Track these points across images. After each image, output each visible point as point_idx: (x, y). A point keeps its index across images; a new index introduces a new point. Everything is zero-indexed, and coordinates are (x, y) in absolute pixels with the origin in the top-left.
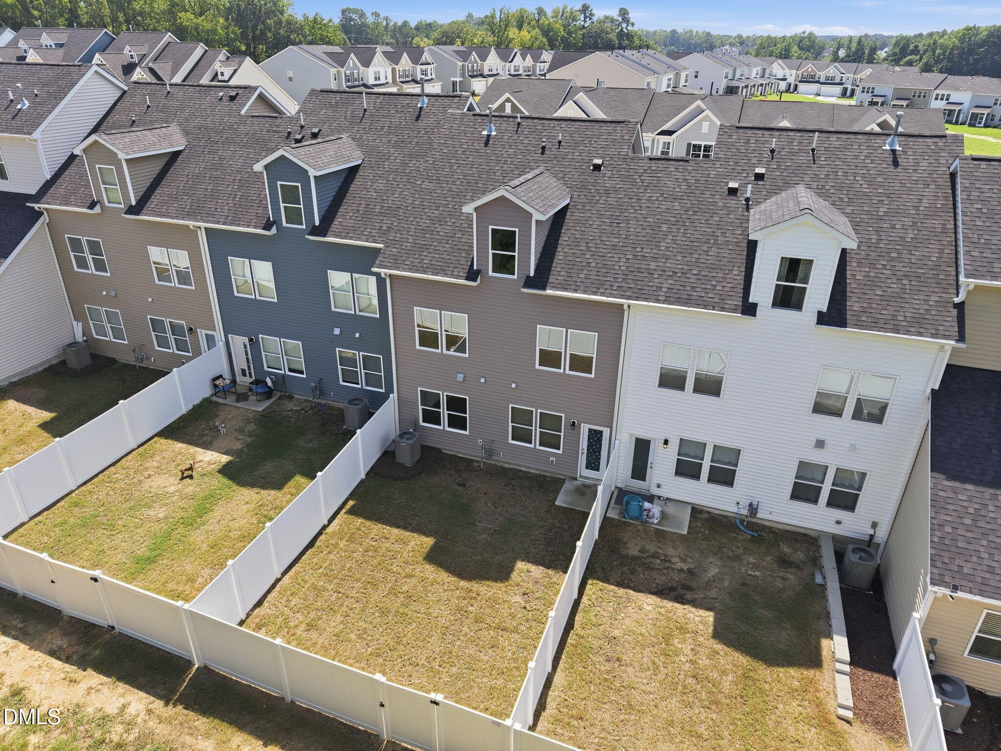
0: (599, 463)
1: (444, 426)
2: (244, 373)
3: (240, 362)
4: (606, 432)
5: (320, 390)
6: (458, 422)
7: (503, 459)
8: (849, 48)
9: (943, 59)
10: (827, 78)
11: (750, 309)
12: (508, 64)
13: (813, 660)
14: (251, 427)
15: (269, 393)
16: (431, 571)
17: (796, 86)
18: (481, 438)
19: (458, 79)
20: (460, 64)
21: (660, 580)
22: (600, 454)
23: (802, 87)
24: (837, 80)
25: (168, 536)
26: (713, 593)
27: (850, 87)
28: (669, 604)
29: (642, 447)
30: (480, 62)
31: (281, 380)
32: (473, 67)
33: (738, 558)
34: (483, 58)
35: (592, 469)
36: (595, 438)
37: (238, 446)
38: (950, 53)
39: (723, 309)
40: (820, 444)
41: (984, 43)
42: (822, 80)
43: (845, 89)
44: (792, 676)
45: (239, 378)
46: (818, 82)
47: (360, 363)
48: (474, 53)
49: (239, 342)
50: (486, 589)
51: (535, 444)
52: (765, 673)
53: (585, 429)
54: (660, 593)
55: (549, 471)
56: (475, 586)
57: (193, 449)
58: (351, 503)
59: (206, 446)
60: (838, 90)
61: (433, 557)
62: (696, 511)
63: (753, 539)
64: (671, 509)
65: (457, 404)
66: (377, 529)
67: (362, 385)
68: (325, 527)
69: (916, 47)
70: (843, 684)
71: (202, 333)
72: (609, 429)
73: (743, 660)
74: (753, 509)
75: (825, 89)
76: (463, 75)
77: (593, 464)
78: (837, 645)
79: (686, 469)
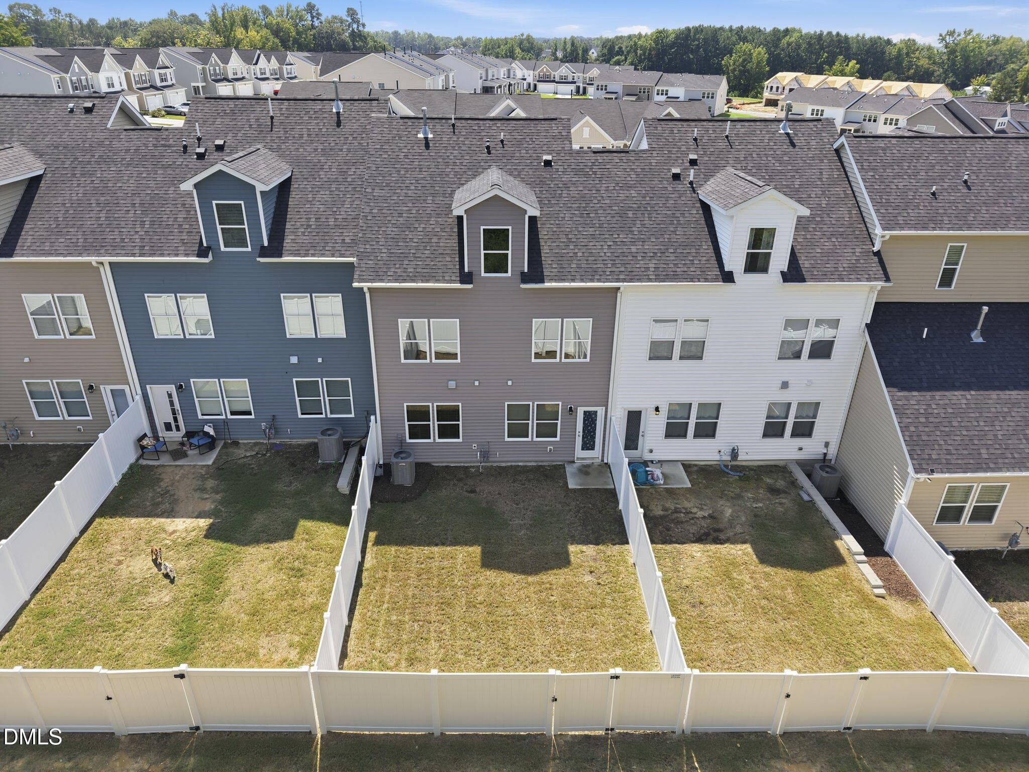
0: (594, 442)
1: (435, 437)
2: (168, 427)
3: (163, 415)
4: (601, 411)
5: (275, 428)
6: (449, 432)
7: (501, 458)
8: (565, 49)
9: (645, 59)
10: (561, 77)
11: (728, 277)
12: (253, 67)
13: (837, 560)
14: (211, 484)
15: (211, 443)
16: (492, 575)
17: (535, 86)
18: (475, 443)
19: (200, 85)
20: (200, 67)
21: (693, 529)
22: (595, 434)
23: (541, 86)
24: (570, 79)
25: (189, 618)
26: (739, 529)
27: (581, 86)
28: (713, 547)
29: (634, 418)
30: (222, 65)
31: (222, 426)
32: (215, 70)
33: (739, 497)
34: (226, 60)
35: (588, 449)
36: (590, 419)
37: (209, 506)
38: (649, 54)
39: (706, 280)
40: (785, 385)
41: (673, 44)
42: (557, 79)
43: (578, 87)
44: (829, 575)
45: (162, 433)
46: (554, 81)
47: (323, 388)
48: (214, 55)
49: (159, 393)
50: (556, 577)
51: (532, 436)
53: (580, 412)
54: (700, 539)
55: (546, 460)
57: (156, 522)
58: (372, 535)
59: (171, 513)
60: (572, 88)
62: (687, 467)
63: (741, 479)
64: (667, 469)
65: (448, 414)
66: (417, 552)
67: (327, 413)
68: (361, 564)
69: (620, 48)
70: (866, 569)
71: (106, 391)
72: (604, 408)
73: (791, 574)
74: (735, 453)
75: (561, 87)
76: (205, 79)
77: (588, 444)
78: (848, 543)
79: (675, 430)
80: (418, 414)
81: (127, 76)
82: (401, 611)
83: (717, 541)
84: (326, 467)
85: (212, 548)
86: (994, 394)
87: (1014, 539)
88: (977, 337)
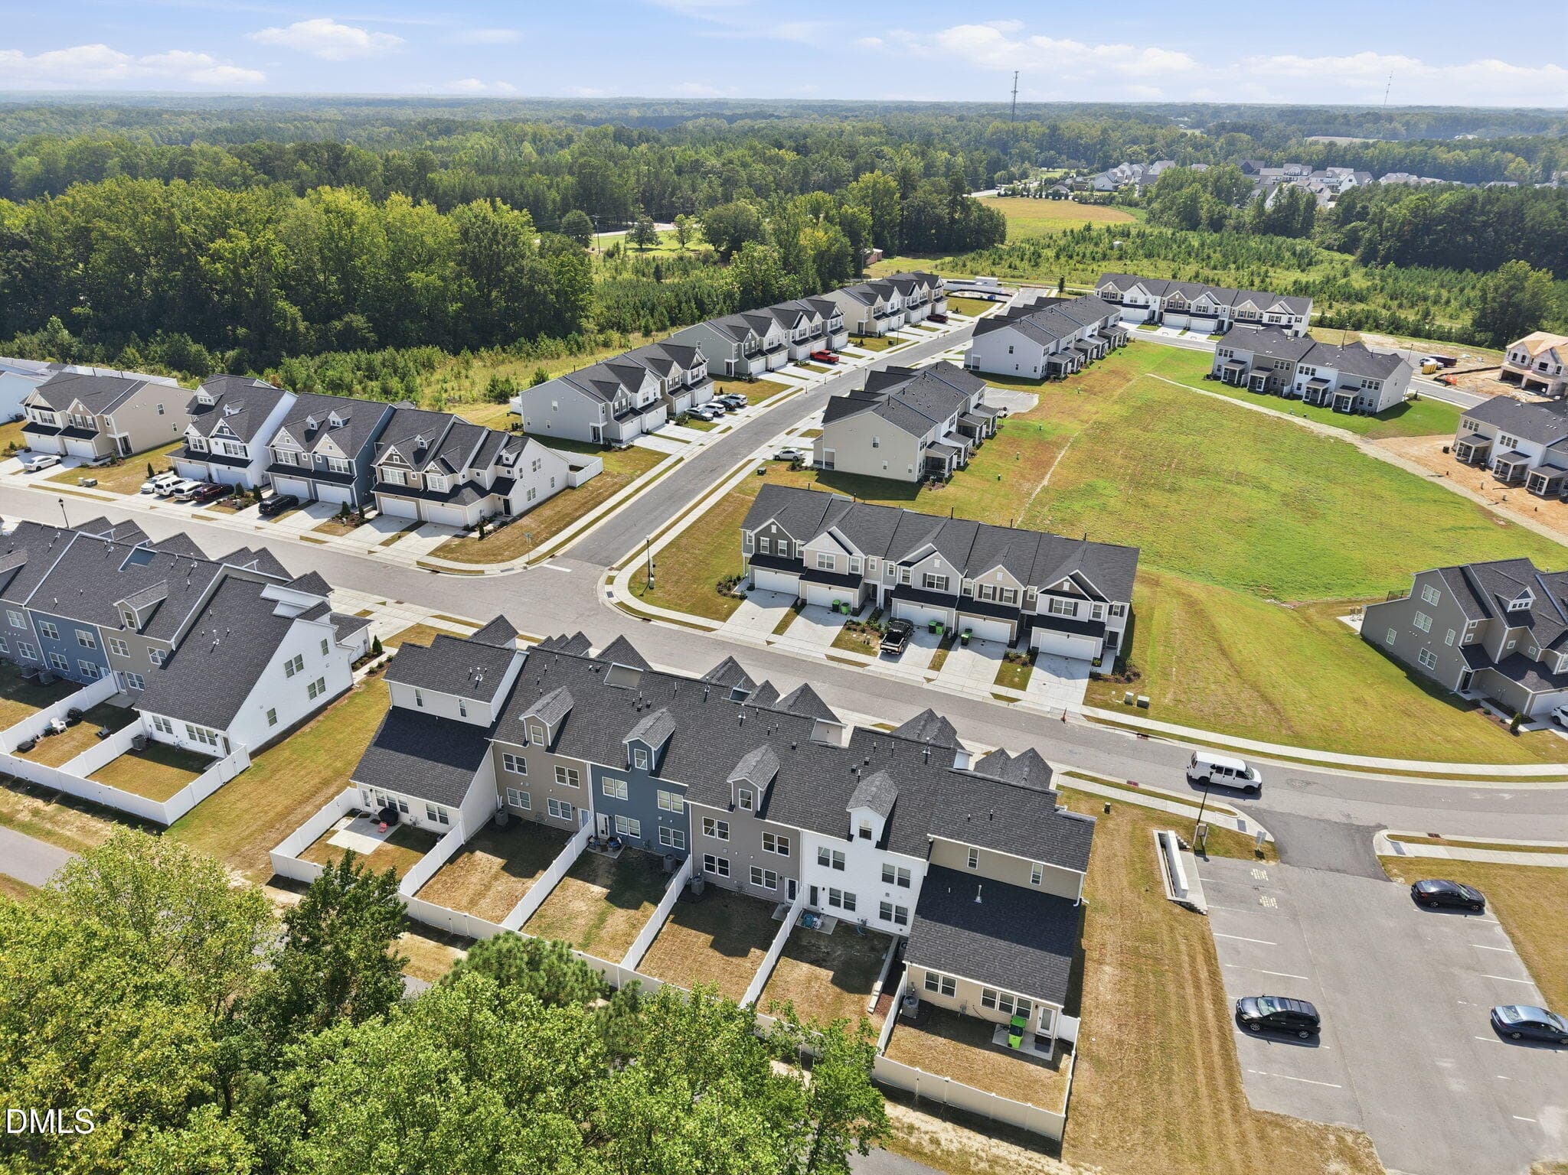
0: (794, 896)
1: (717, 872)
2: (603, 832)
3: (601, 826)
4: (797, 882)
5: (648, 845)
6: (724, 872)
7: (747, 891)
10: (1199, 308)
11: (850, 838)
12: (792, 331)
13: (868, 991)
14: (614, 870)
15: (619, 847)
16: (711, 952)
17: (1161, 314)
18: (736, 880)
19: (733, 361)
20: (736, 345)
21: (813, 956)
22: (795, 892)
23: (1169, 318)
24: (1211, 312)
25: (589, 933)
26: (835, 963)
27: (1227, 321)
28: (814, 968)
29: (814, 890)
30: (758, 338)
31: (624, 838)
32: (750, 345)
33: (851, 947)
34: (763, 333)
35: (791, 898)
36: (792, 884)
37: (609, 883)
39: (842, 836)
40: (887, 895)
41: (1441, 219)
42: (1193, 310)
43: (1222, 323)
44: (856, 997)
45: (600, 835)
46: (1187, 312)
47: (672, 834)
48: (752, 331)
49: (601, 817)
51: (763, 885)
52: (846, 995)
53: (787, 880)
54: (812, 963)
55: (770, 898)
56: (731, 959)
57: (588, 885)
58: (672, 917)
59: (594, 882)
60: (1211, 324)
61: (714, 945)
62: (840, 922)
63: (863, 938)
64: (827, 921)
65: (723, 863)
66: (685, 931)
67: (672, 845)
68: (660, 929)
70: (874, 999)
71: (580, 810)
73: (838, 990)
74: (864, 922)
75: (1197, 322)
76: (738, 355)
78: (878, 986)
79: (834, 902)
80: (709, 859)
81: (662, 384)
82: (666, 954)
83: (820, 966)
84: (665, 873)
85: (604, 904)
86: (967, 933)
87: (964, 1009)
88: (978, 899)
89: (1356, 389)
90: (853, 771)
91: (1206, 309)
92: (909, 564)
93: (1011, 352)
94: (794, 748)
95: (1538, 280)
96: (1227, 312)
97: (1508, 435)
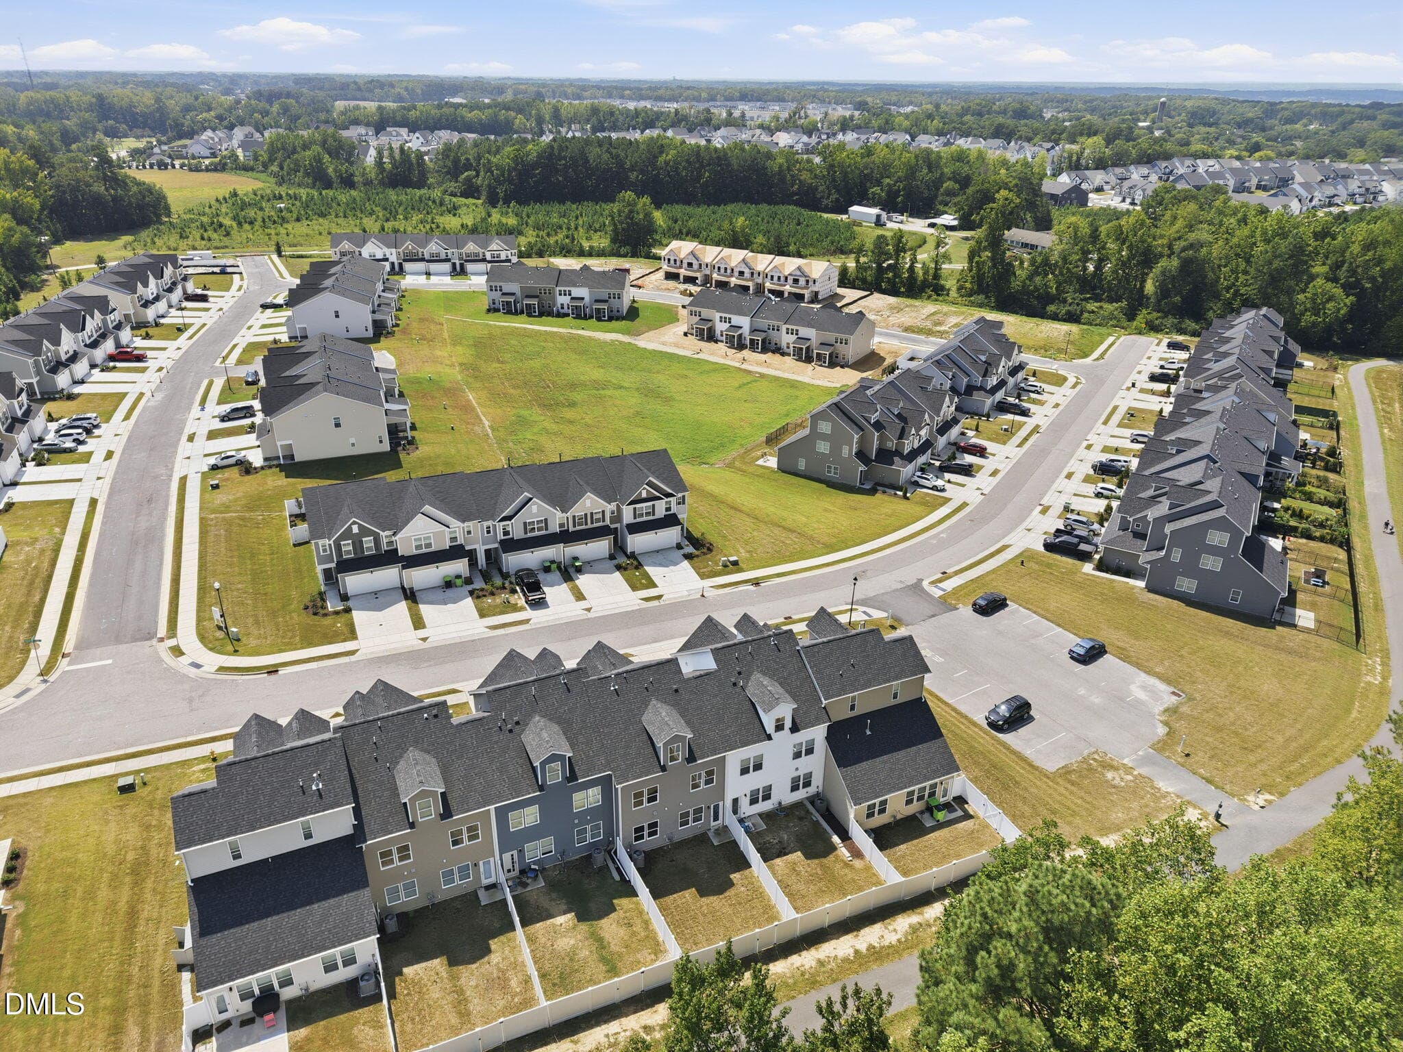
0: (719, 817)
1: (646, 838)
4: (721, 804)
6: (653, 833)
7: (677, 839)
8: (391, 156)
10: (432, 255)
11: (769, 737)
13: (833, 848)
15: (538, 874)
16: (706, 900)
17: (400, 264)
18: (665, 834)
19: (34, 380)
20: (31, 361)
21: (774, 851)
22: (719, 813)
23: (408, 266)
24: (443, 256)
25: (603, 957)
26: (792, 845)
27: (458, 263)
28: (785, 858)
29: (735, 801)
31: (540, 862)
32: (47, 357)
33: (787, 827)
34: (56, 342)
35: (716, 821)
36: (716, 808)
37: (565, 906)
39: (760, 740)
40: (797, 769)
42: (427, 257)
44: (831, 857)
46: (423, 260)
47: (589, 830)
48: (45, 342)
49: (507, 856)
50: (730, 893)
51: (691, 823)
52: (825, 861)
53: (712, 806)
54: (779, 856)
55: (698, 832)
56: (727, 894)
57: (549, 921)
59: (552, 916)
60: (447, 267)
61: (702, 894)
62: (760, 815)
63: (786, 816)
64: (756, 820)
65: (652, 826)
67: (588, 840)
70: (844, 850)
71: (482, 863)
72: (722, 801)
73: (817, 861)
74: (780, 804)
75: (434, 267)
76: (38, 373)
77: (716, 818)
78: (836, 839)
79: (754, 801)
80: (638, 830)
83: (786, 854)
84: (600, 869)
86: (878, 760)
87: (894, 817)
88: (868, 733)
89: (606, 301)
90: (735, 684)
91: (438, 255)
92: (509, 518)
93: (337, 316)
94: (676, 691)
95: (645, 205)
96: (456, 255)
97: (724, 315)
